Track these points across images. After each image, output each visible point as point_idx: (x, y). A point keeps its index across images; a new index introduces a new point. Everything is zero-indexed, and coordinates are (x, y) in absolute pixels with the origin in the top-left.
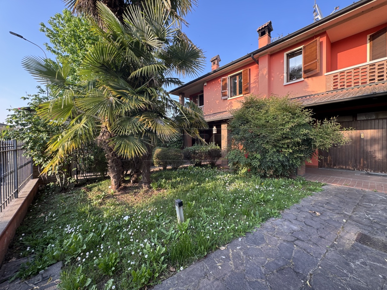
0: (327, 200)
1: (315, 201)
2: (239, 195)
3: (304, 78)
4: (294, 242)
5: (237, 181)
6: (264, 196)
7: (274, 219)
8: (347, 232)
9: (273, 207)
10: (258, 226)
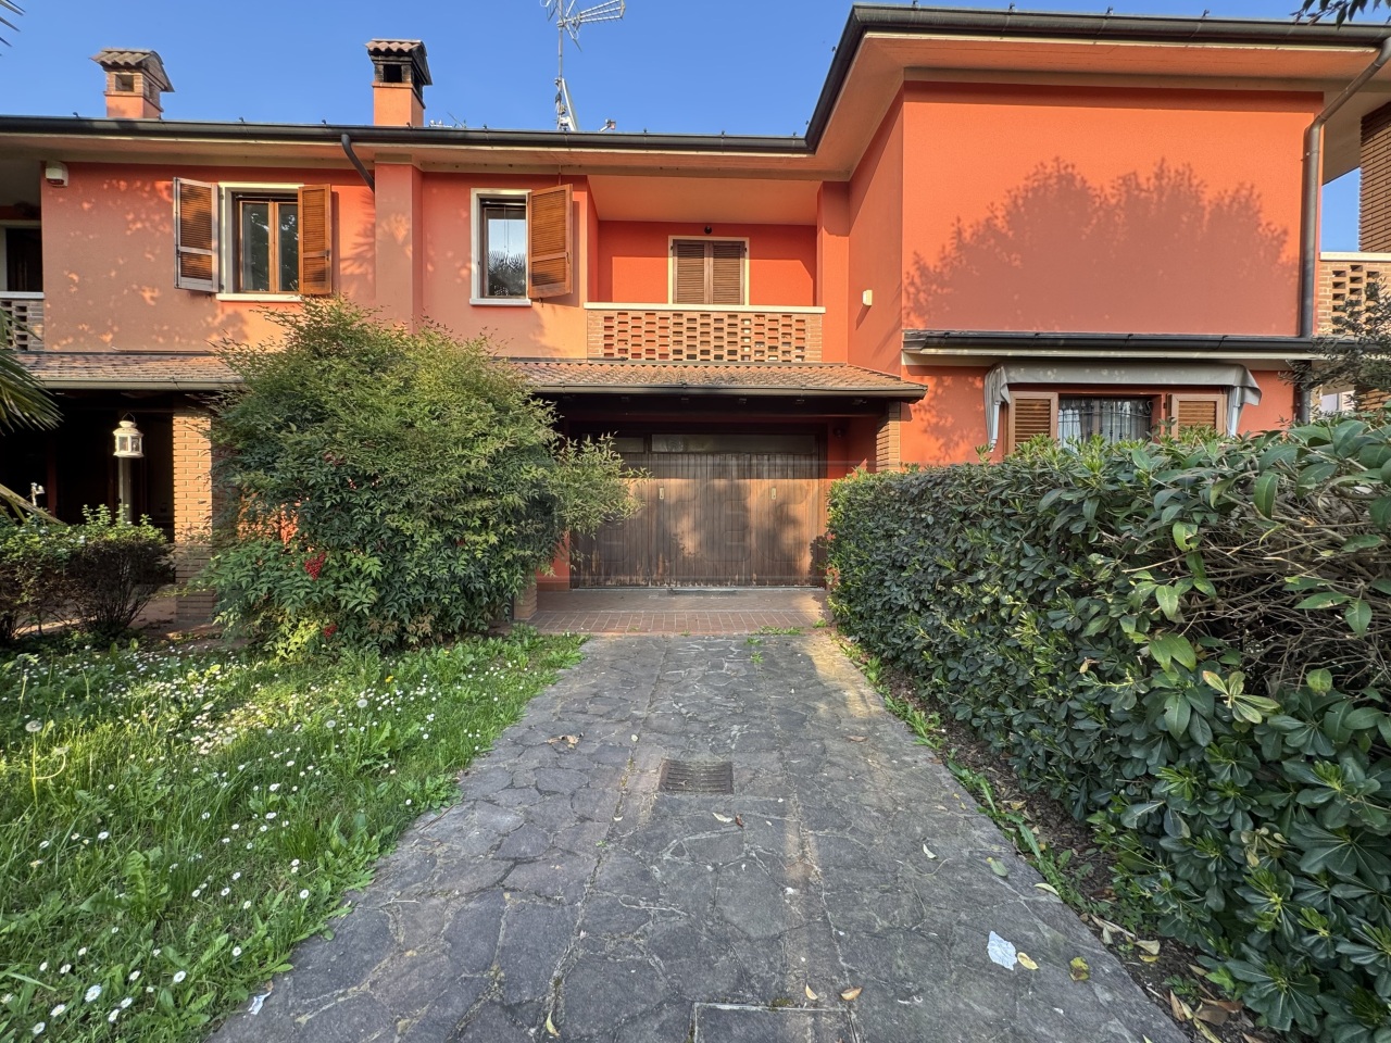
0: (594, 686)
1: (564, 698)
2: (270, 760)
3: (533, 300)
4: (505, 882)
5: (261, 690)
6: (392, 732)
7: (432, 816)
8: (642, 772)
9: (430, 767)
10: (363, 881)
